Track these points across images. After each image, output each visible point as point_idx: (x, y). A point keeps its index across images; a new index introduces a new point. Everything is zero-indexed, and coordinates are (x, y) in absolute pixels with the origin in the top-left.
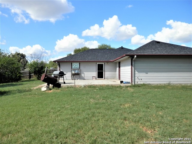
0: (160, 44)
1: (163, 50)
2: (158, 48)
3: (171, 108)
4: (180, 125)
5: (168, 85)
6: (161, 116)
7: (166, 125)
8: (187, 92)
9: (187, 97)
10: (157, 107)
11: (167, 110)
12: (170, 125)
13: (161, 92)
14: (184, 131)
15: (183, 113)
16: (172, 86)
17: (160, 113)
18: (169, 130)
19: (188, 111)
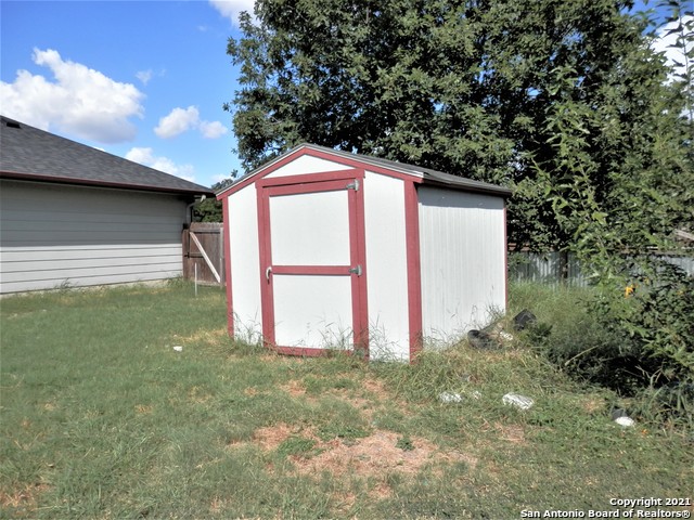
0: (22, 132)
1: (38, 158)
2: (15, 148)
3: (90, 377)
4: (127, 429)
5: (61, 294)
6: (57, 419)
7: (79, 447)
8: (128, 309)
9: (132, 328)
10: (33, 385)
11: (72, 388)
12: (95, 444)
13: (37, 323)
14: (146, 446)
15: (132, 383)
16: (75, 294)
17: (49, 407)
18: (96, 461)
19: (143, 373)
